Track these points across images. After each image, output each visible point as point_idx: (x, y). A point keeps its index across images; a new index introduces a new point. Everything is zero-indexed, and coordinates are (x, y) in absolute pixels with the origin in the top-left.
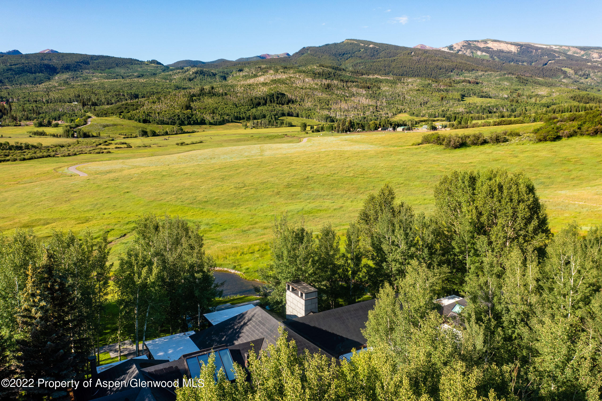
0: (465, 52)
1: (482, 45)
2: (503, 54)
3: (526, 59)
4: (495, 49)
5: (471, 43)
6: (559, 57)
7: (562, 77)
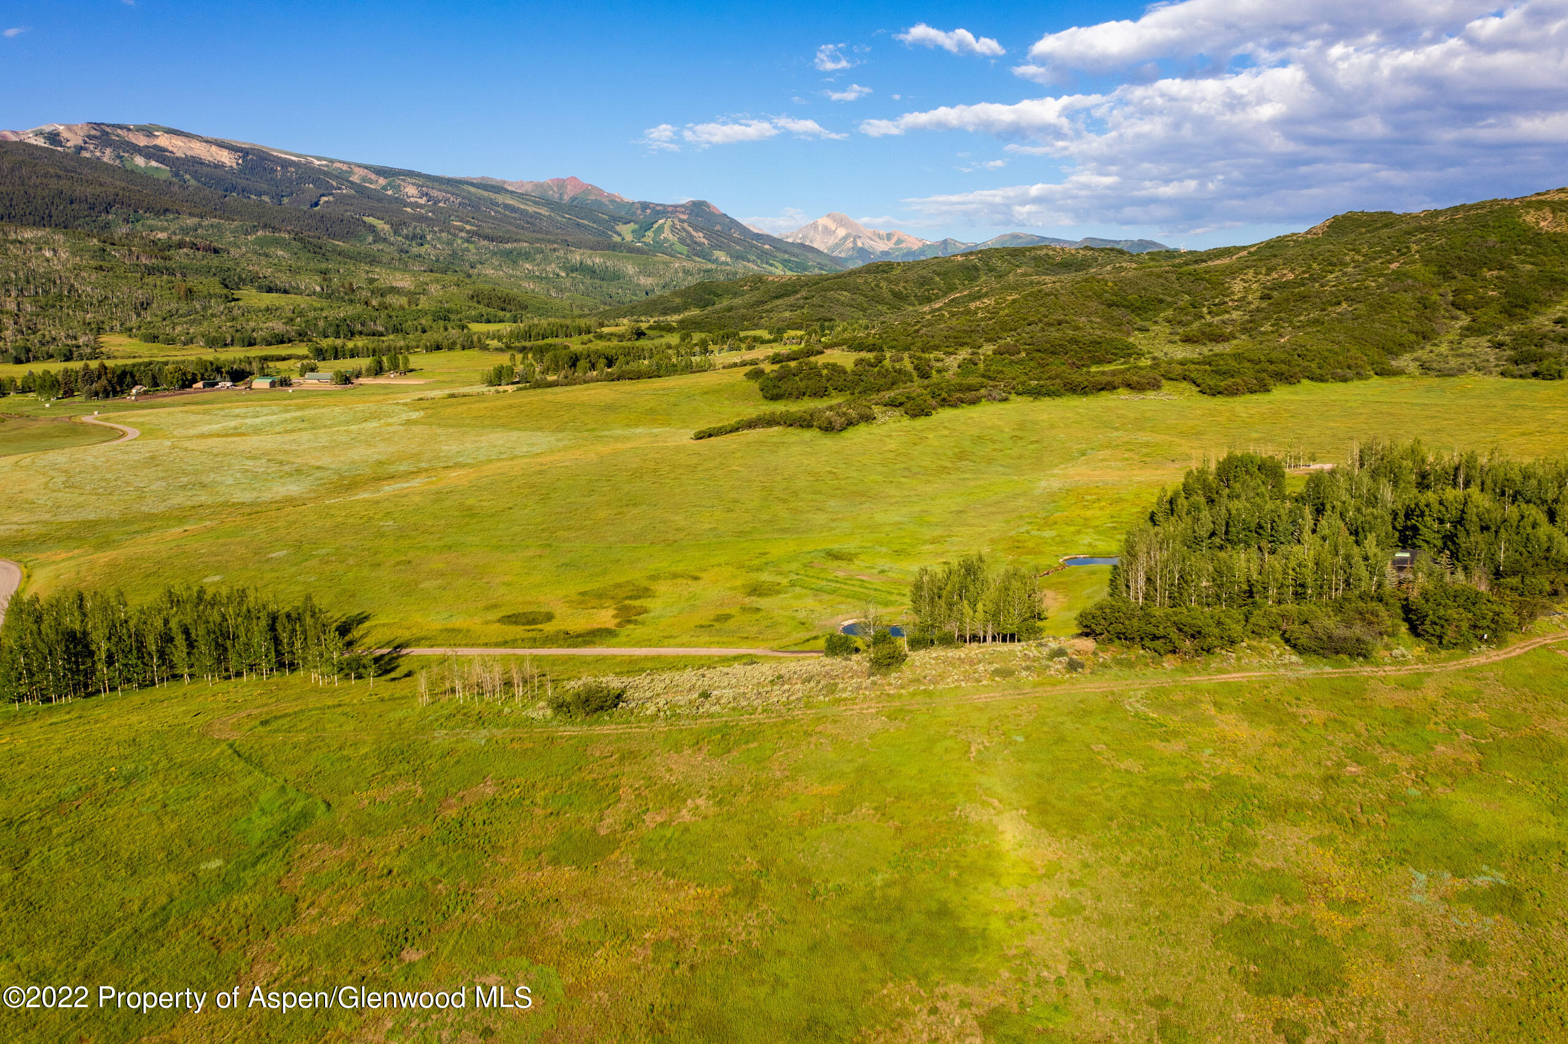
0: (98, 154)
1: (142, 141)
2: (205, 170)
3: (264, 186)
4: (179, 154)
5: (108, 130)
6: (339, 189)
7: (370, 239)
